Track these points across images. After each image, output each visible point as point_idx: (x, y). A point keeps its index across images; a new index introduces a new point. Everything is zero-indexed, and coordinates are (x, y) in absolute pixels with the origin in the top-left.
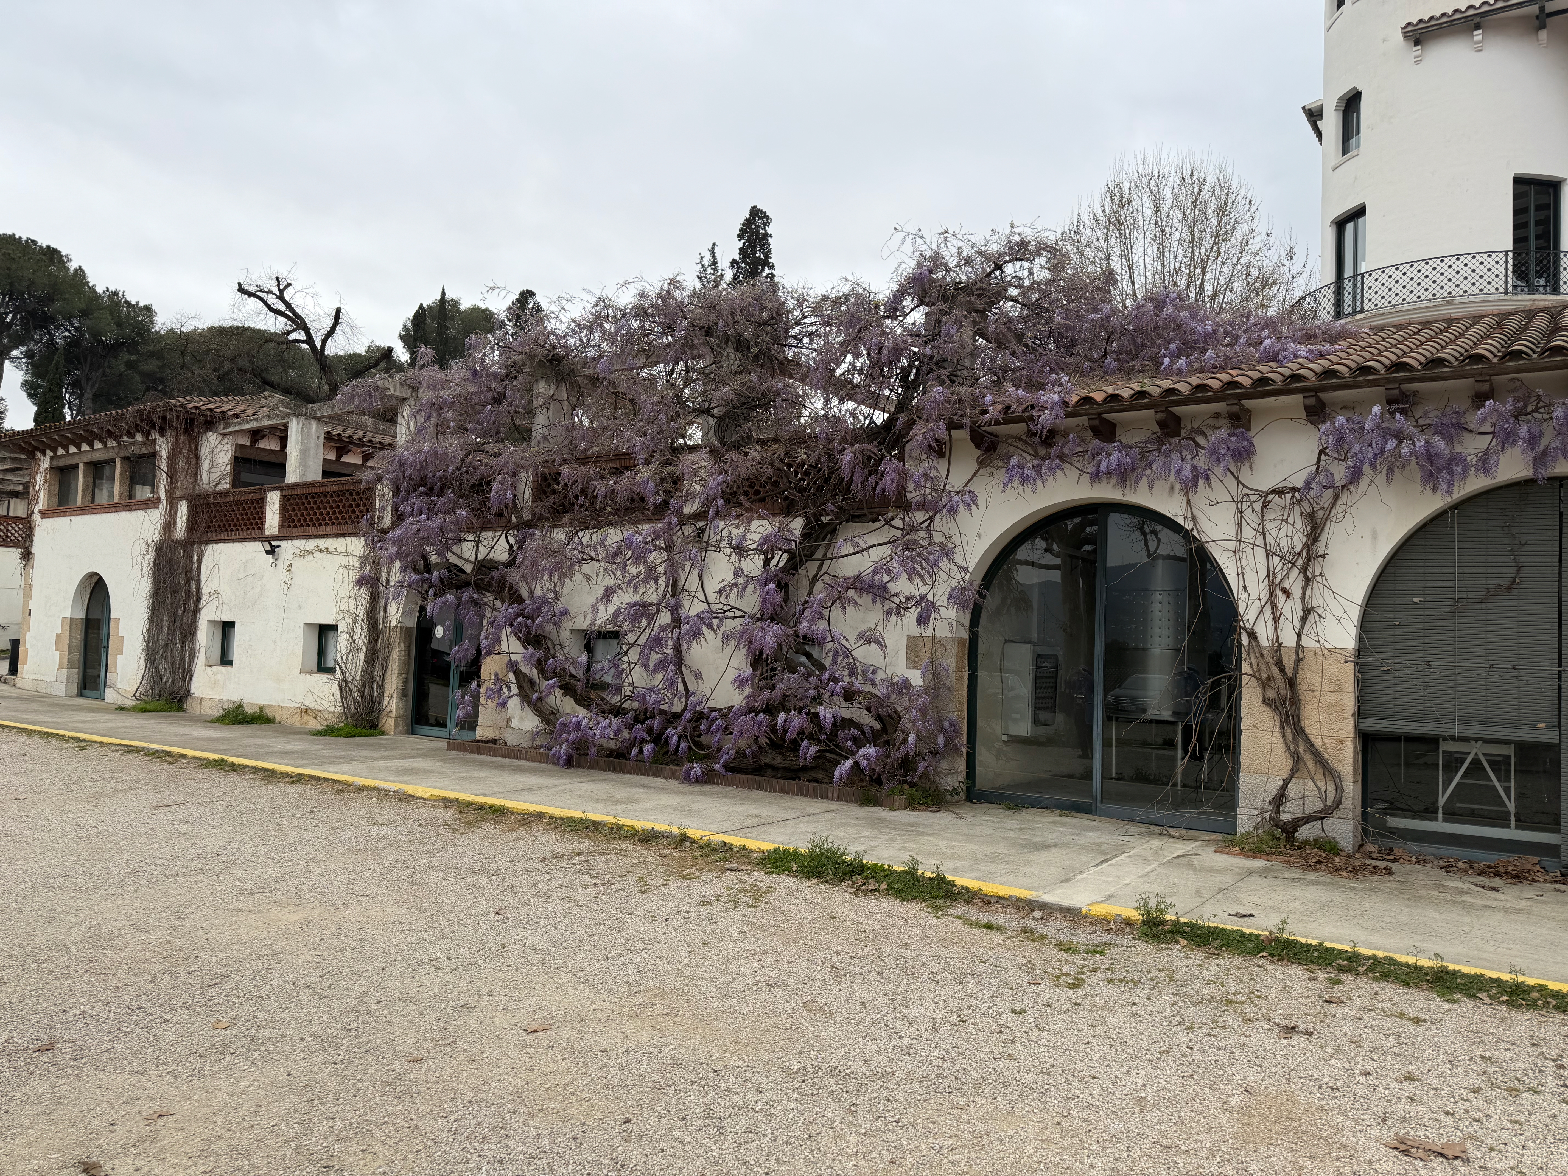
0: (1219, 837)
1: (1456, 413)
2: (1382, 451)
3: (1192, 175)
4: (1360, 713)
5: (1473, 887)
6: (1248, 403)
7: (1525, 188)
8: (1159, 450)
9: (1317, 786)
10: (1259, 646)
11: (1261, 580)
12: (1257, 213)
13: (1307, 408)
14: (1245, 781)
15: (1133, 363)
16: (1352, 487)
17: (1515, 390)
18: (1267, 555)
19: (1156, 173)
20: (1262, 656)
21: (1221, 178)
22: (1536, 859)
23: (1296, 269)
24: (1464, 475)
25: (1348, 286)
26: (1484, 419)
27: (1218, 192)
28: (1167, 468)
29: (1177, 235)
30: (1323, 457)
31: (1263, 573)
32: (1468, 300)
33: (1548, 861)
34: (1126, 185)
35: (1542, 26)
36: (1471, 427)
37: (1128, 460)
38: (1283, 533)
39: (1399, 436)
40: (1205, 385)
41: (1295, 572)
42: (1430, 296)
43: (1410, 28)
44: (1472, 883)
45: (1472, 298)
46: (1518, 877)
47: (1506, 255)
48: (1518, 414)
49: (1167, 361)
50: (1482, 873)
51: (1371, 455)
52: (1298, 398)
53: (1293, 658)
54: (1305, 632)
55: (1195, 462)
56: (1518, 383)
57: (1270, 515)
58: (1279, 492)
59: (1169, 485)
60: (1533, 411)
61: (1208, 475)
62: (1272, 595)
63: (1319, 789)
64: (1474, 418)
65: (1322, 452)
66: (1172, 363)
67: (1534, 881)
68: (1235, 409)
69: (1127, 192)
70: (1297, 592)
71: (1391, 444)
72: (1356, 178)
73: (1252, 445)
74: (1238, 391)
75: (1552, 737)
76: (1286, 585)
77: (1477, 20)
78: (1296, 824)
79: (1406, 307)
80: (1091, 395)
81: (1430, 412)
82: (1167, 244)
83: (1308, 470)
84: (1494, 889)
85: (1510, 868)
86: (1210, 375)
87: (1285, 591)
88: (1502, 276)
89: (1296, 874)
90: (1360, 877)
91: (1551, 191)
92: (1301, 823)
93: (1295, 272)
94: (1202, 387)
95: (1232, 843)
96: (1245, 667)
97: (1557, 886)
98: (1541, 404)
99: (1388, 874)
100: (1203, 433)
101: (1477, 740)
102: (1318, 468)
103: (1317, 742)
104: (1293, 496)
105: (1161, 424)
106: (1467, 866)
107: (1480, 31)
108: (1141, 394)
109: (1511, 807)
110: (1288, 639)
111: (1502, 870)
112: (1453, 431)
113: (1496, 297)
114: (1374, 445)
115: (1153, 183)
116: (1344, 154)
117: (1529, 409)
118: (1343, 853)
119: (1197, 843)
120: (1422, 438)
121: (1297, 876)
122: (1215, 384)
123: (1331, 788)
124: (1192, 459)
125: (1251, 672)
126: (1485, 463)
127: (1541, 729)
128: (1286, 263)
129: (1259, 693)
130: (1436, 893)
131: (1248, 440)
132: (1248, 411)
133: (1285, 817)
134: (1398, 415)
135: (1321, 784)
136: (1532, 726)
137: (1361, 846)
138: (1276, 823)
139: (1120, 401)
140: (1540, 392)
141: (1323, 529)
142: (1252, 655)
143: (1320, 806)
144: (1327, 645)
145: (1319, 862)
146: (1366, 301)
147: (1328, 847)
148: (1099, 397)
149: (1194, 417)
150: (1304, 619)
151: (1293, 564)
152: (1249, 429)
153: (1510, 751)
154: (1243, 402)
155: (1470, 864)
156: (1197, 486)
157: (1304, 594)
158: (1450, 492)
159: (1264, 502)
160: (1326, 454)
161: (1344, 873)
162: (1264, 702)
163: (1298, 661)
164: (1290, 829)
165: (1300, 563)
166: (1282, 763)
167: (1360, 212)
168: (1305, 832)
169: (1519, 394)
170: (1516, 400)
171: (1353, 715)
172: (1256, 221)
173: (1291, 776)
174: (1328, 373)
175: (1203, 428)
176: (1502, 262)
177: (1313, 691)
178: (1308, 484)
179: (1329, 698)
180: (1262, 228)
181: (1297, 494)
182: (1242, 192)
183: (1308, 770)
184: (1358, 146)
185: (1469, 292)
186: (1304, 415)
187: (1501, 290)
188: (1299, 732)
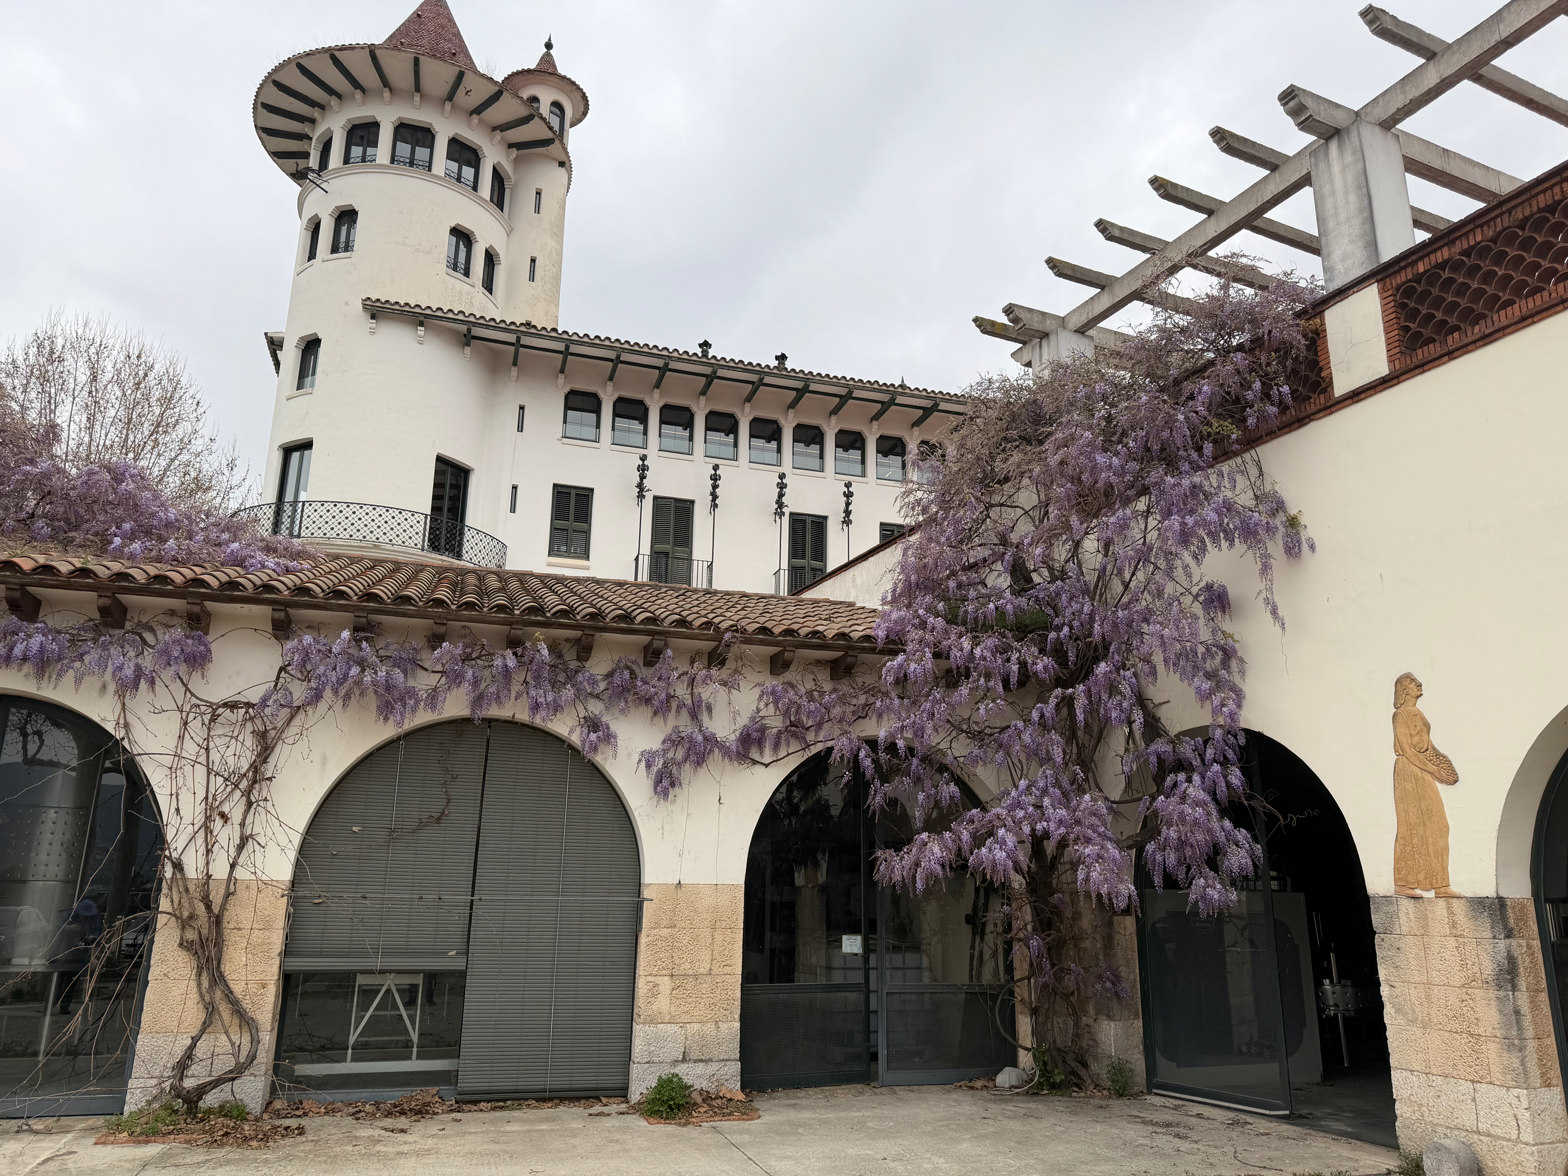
0: (99, 1121)
1: (414, 649)
2: (346, 676)
3: (139, 357)
4: (287, 952)
5: (383, 1132)
6: (210, 605)
7: (444, 467)
8: (95, 641)
9: (230, 1040)
10: (184, 878)
11: (198, 801)
12: (204, 416)
13: (274, 621)
14: (144, 1043)
15: (74, 534)
16: (310, 710)
17: (464, 637)
18: (209, 774)
19: (98, 340)
20: (187, 890)
21: (171, 370)
22: (434, 1090)
23: (235, 481)
24: (414, 710)
25: (288, 510)
26: (439, 659)
27: (165, 382)
28: (102, 664)
29: (112, 412)
30: (283, 674)
31: (201, 795)
32: (391, 548)
33: (445, 1089)
34: (60, 342)
35: (468, 344)
36: (427, 665)
37: (54, 646)
38: (230, 751)
39: (362, 663)
40: (167, 577)
41: (238, 794)
42: (361, 538)
43: (368, 303)
44: (382, 1128)
45: (395, 548)
46: (422, 1112)
47: (426, 518)
48: (466, 658)
49: (117, 541)
50: (389, 1114)
51: (334, 679)
52: (267, 610)
53: (222, 891)
54: (240, 861)
55: (140, 661)
56: (468, 631)
57: (218, 730)
58: (232, 706)
59: (100, 684)
60: (477, 658)
61: (153, 677)
62: (208, 818)
63: (233, 1044)
64: (429, 658)
65: (282, 669)
66: (124, 545)
67: (435, 1114)
68: (196, 609)
69: (59, 348)
70: (236, 817)
71: (355, 671)
72: (307, 413)
73: (209, 651)
74: (203, 590)
75: (459, 964)
76: (226, 809)
77: (421, 318)
78: (202, 1090)
79: (339, 542)
80: (15, 560)
81: (390, 645)
82: (99, 416)
83: (266, 686)
84: (403, 1131)
85: (413, 1103)
86: (170, 567)
87: (223, 816)
88: (421, 534)
89: (200, 1156)
90: (271, 1144)
91: (462, 475)
92: (208, 1088)
93: (234, 483)
94: (161, 579)
95: (118, 1128)
96: (164, 904)
97: (454, 1115)
98: (484, 652)
99: (300, 1134)
100: (152, 630)
101: (390, 972)
102: (276, 685)
103: (238, 988)
104: (247, 712)
105: (104, 611)
106: (374, 1108)
107: (423, 329)
108: (84, 572)
109: (415, 1037)
110: (220, 870)
111: (406, 1107)
112: (409, 666)
113: (415, 551)
114: (338, 669)
115: (92, 350)
116: (298, 389)
117: (474, 655)
118: (250, 1117)
119: (70, 1136)
120: (384, 668)
121: (202, 1158)
122: (178, 578)
123: (246, 1039)
124: (137, 656)
125: (170, 910)
126: (433, 698)
127: (452, 957)
128: (226, 472)
129: (176, 934)
130: (349, 1148)
131: (206, 645)
132: (209, 615)
133: (189, 1083)
134: (364, 643)
135: (236, 1039)
136: (444, 954)
137: (270, 1103)
138: (178, 1092)
139: (55, 575)
140: (485, 642)
141: (272, 750)
142: (174, 890)
143: (231, 1064)
144: (264, 878)
145: (227, 1134)
146: (304, 528)
147: (235, 1113)
148: (26, 565)
149: (143, 610)
150: (241, 848)
151: (237, 786)
152: (206, 633)
153: (419, 980)
154: (206, 603)
155: (377, 1104)
156: (137, 689)
157: (244, 819)
158: (399, 724)
159: (213, 715)
160: (287, 672)
161: (254, 1143)
162: (181, 945)
163: (228, 895)
164: (192, 1099)
165: (244, 784)
166: (194, 1015)
167: (307, 445)
168: (211, 1100)
169: (468, 640)
170: (466, 646)
171: (280, 954)
172: (201, 424)
173: (203, 1031)
174: (302, 590)
175: (154, 625)
176: (422, 523)
177: (239, 929)
178: (264, 701)
179: (257, 937)
180: (206, 431)
181: (251, 710)
182: (192, 391)
183: (222, 1021)
184: (312, 386)
185: (394, 542)
186: (270, 628)
187: (419, 546)
188: (218, 979)
